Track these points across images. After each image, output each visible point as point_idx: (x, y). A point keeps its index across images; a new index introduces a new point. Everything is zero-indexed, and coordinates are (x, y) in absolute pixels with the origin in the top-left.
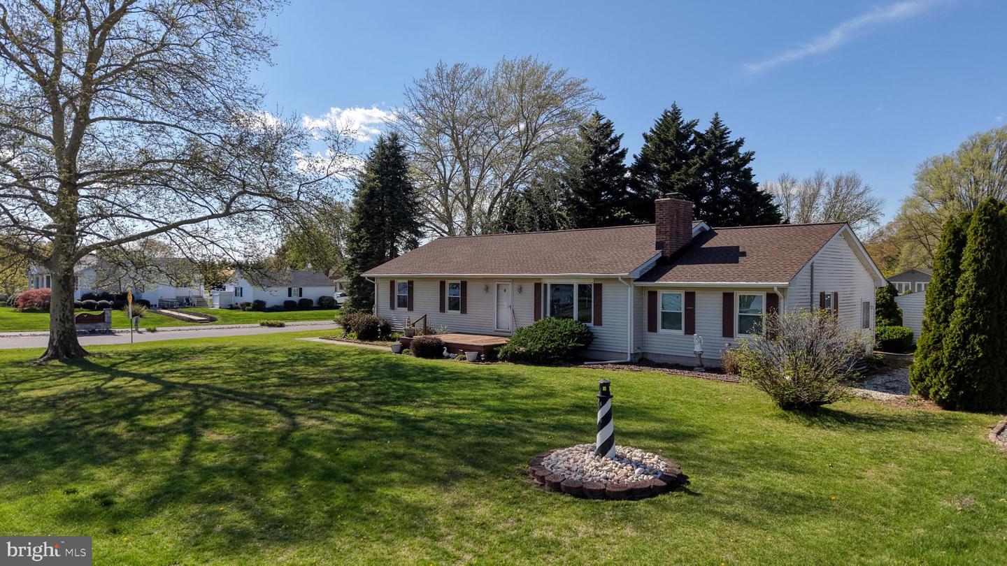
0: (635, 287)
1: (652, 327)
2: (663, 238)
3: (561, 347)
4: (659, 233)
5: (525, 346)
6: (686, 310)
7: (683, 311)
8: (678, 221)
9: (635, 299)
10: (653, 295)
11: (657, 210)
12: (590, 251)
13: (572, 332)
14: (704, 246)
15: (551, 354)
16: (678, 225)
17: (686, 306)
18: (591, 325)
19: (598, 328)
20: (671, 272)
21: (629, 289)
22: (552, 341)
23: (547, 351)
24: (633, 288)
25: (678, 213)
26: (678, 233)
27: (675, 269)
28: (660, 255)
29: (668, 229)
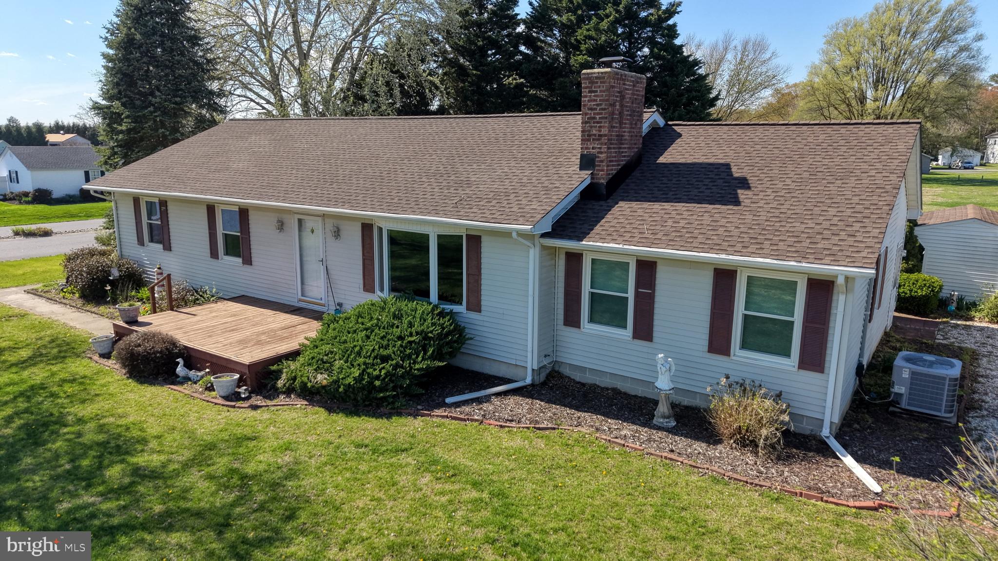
0: (544, 248)
1: (572, 319)
2: (594, 147)
3: (400, 371)
4: (587, 137)
5: (329, 371)
6: (637, 295)
7: (631, 295)
8: (621, 113)
9: (541, 267)
10: (574, 259)
11: (585, 92)
12: (462, 164)
13: (423, 334)
14: (662, 160)
15: (381, 389)
16: (621, 123)
17: (638, 285)
18: (461, 309)
19: (473, 315)
20: (609, 217)
21: (532, 252)
22: (385, 359)
23: (371, 383)
24: (538, 249)
25: (623, 97)
26: (620, 137)
27: (616, 210)
28: (588, 182)
29: (605, 131)
